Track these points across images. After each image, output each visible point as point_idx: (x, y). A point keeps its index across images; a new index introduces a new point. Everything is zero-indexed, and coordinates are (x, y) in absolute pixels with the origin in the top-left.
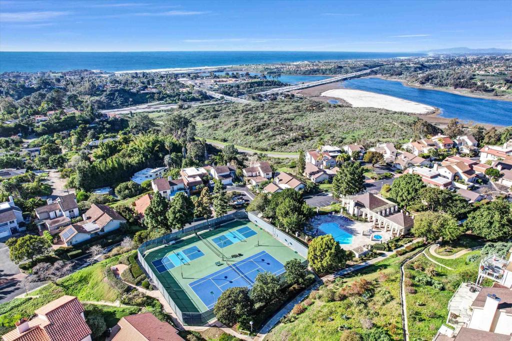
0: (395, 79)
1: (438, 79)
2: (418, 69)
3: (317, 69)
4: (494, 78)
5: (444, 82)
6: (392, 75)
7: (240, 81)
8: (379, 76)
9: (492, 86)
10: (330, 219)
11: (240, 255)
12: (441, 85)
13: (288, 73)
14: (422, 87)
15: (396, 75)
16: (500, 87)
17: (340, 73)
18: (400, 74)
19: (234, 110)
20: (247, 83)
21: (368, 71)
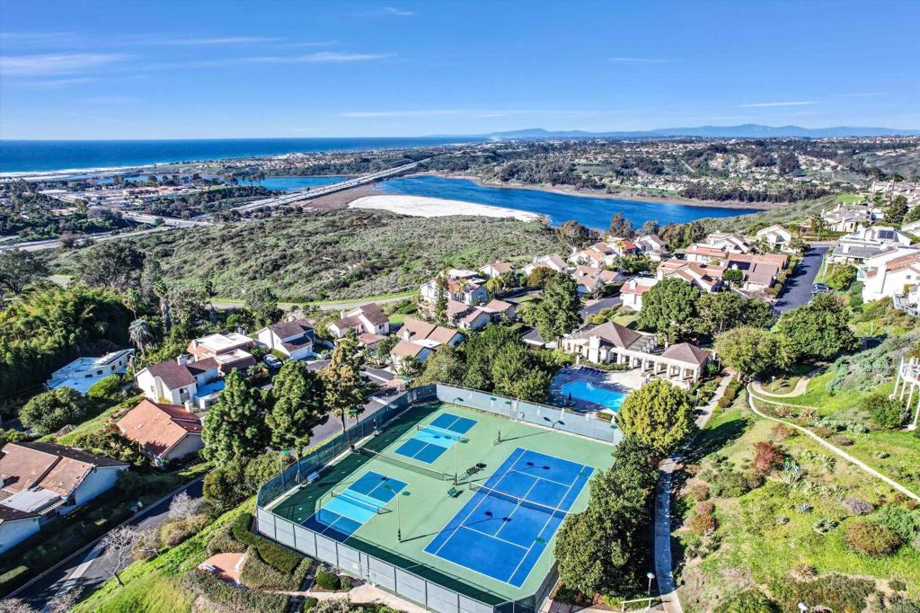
0: (459, 176)
1: (527, 173)
2: (490, 160)
3: (326, 164)
4: (599, 168)
5: (536, 177)
6: (453, 170)
7: (184, 190)
8: (432, 172)
9: (601, 179)
10: (568, 378)
11: (482, 466)
12: (533, 182)
13: (273, 173)
14: (505, 185)
15: (461, 169)
16: (611, 181)
17: (367, 170)
18: (467, 168)
19: (202, 238)
20: (202, 194)
21: (413, 165)
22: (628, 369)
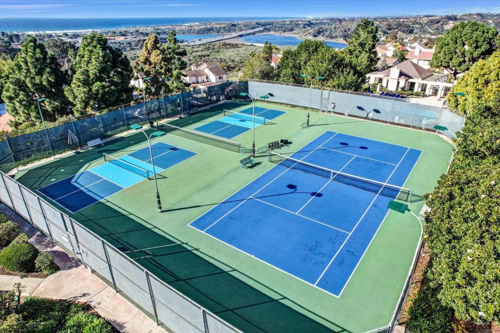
0: (288, 34)
1: (329, 32)
2: (306, 26)
3: (211, 27)
5: (334, 35)
6: (284, 31)
7: (130, 38)
8: (272, 33)
11: (286, 143)
12: (332, 37)
13: (181, 32)
15: (289, 31)
17: (235, 31)
18: (292, 30)
20: (139, 41)
21: (261, 29)
22: (424, 96)
